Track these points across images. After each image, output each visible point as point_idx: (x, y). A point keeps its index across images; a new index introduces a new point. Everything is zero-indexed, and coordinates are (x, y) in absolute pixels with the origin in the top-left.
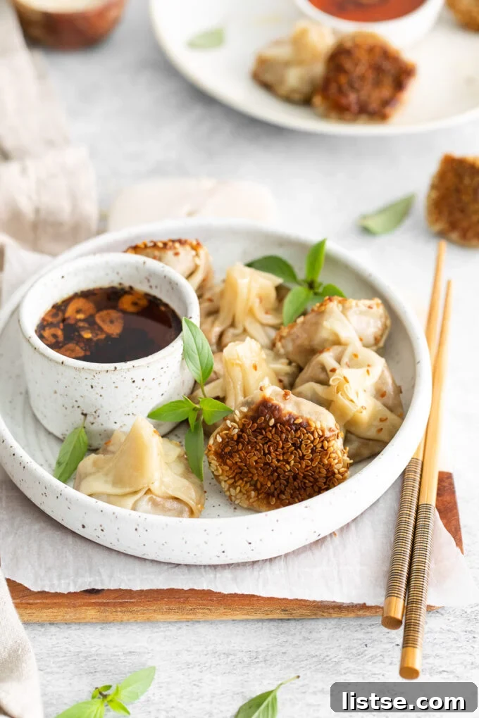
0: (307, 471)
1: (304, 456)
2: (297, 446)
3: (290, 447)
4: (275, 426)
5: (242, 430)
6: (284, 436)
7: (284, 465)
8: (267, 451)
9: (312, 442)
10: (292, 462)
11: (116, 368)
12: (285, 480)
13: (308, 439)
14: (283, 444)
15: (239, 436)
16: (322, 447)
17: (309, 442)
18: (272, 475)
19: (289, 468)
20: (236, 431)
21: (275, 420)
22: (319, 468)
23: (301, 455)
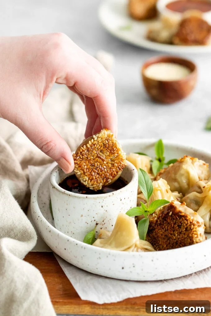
0: (182, 240)
1: (182, 231)
2: (179, 227)
3: (176, 227)
4: (171, 216)
5: (158, 218)
6: (174, 221)
7: (173, 237)
8: (167, 229)
9: (186, 225)
10: (176, 235)
11: (113, 194)
12: (172, 244)
13: (185, 223)
14: (174, 225)
15: (157, 221)
16: (190, 228)
17: (185, 224)
18: (167, 241)
19: (175, 238)
20: (156, 219)
21: (172, 213)
22: (187, 239)
23: (181, 231)
